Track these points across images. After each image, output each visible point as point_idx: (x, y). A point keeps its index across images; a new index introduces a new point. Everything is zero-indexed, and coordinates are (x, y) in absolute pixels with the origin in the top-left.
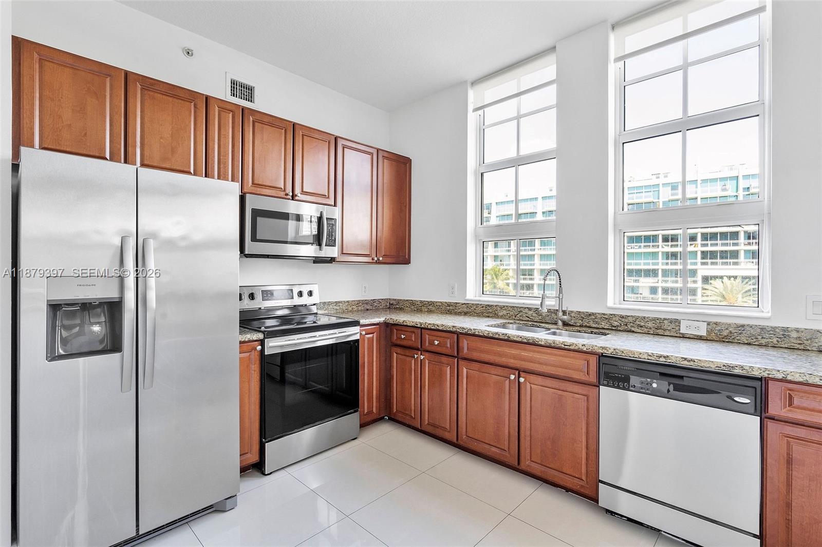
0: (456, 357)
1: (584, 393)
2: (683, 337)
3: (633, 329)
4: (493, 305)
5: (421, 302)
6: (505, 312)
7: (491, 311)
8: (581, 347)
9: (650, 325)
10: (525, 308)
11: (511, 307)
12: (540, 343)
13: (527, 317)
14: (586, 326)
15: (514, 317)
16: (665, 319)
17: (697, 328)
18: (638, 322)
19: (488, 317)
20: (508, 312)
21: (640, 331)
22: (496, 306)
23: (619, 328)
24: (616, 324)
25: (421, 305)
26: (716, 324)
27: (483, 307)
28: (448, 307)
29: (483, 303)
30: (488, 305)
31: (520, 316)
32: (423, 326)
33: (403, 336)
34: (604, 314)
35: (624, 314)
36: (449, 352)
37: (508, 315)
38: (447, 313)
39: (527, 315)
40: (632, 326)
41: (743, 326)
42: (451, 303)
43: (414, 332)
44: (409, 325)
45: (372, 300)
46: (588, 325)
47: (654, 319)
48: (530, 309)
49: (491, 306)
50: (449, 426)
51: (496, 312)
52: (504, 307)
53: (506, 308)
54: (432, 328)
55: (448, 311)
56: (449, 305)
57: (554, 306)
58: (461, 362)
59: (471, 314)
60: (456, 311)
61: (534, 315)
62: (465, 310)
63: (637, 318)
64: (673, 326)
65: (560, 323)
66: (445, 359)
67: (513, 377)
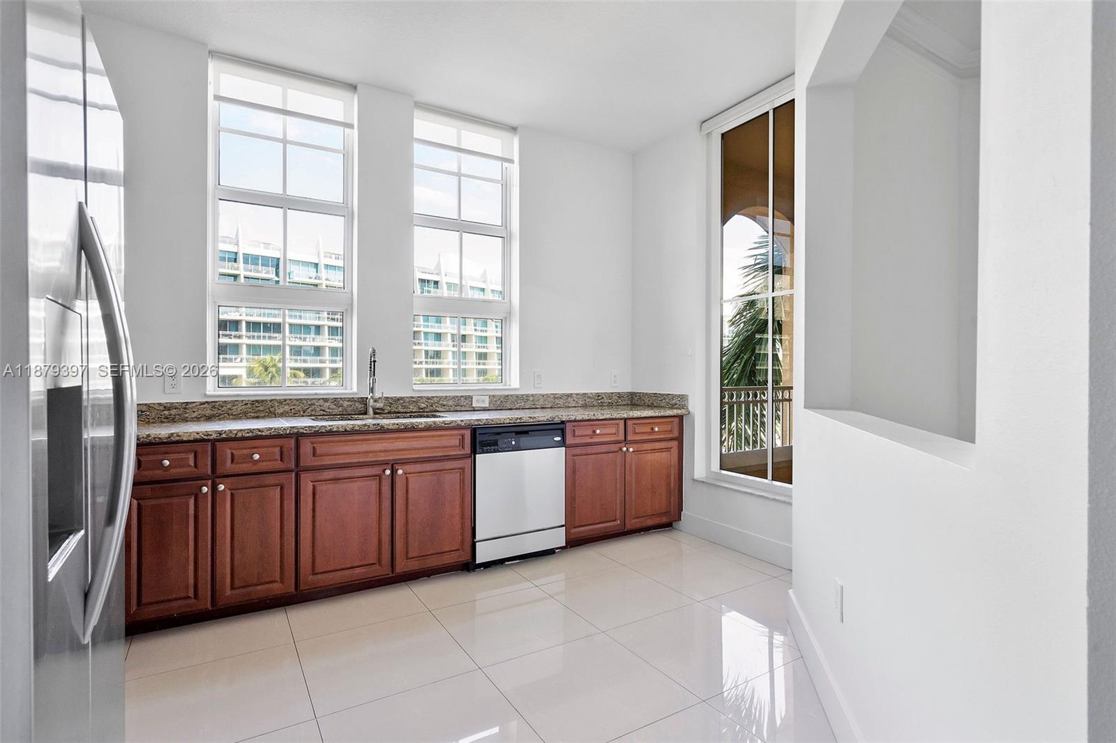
0: (292, 471)
1: (460, 466)
2: (474, 410)
3: (437, 409)
4: (266, 400)
6: (287, 408)
7: (262, 408)
9: (451, 403)
10: (319, 399)
11: (297, 400)
13: (321, 410)
14: (395, 412)
15: (302, 413)
16: (462, 396)
17: (483, 401)
18: (441, 402)
19: (257, 417)
20: (292, 407)
21: (442, 410)
22: (271, 401)
23: (426, 410)
24: (423, 405)
26: (493, 396)
27: (246, 404)
29: (246, 399)
30: (257, 401)
32: (224, 436)
33: (167, 463)
34: (412, 398)
35: (430, 395)
36: (278, 465)
37: (293, 410)
38: (162, 422)
39: (322, 408)
40: (436, 407)
41: (508, 396)
42: (172, 403)
43: (191, 451)
44: (185, 439)
46: (396, 410)
47: (454, 398)
48: (326, 400)
49: (262, 401)
50: (279, 577)
51: (271, 409)
52: (285, 400)
53: (287, 401)
54: (248, 435)
56: (168, 407)
57: (356, 393)
58: (303, 476)
59: (222, 416)
62: (208, 412)
63: (441, 398)
64: (467, 402)
65: (371, 411)
66: (270, 479)
67: (388, 472)
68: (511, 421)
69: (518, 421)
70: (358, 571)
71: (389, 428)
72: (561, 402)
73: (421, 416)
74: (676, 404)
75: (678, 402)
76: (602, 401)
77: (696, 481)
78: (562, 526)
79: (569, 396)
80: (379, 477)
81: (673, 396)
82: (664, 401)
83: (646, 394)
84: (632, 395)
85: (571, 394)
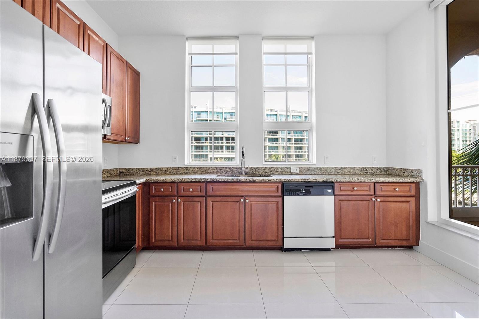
0: (204, 196)
1: (277, 201)
2: (292, 174)
3: (274, 173)
4: (204, 167)
5: (150, 169)
6: (212, 171)
7: (203, 170)
8: (276, 180)
9: (280, 170)
10: (224, 167)
11: (216, 167)
12: (256, 181)
14: (255, 174)
15: (217, 173)
16: (286, 167)
17: (296, 170)
18: (276, 170)
19: (202, 174)
20: (213, 170)
21: (276, 173)
22: (206, 167)
23: (269, 173)
24: (267, 171)
25: (150, 171)
26: (302, 168)
27: (198, 169)
28: (173, 171)
30: (201, 168)
31: (221, 172)
32: (180, 181)
33: (162, 189)
34: (262, 167)
35: (270, 166)
36: (199, 194)
37: (214, 172)
38: (171, 174)
39: (225, 171)
40: (273, 172)
41: (309, 168)
42: (174, 168)
43: (170, 186)
44: (168, 181)
45: (110, 169)
46: (255, 173)
47: (282, 168)
48: (226, 168)
49: (203, 168)
50: (200, 238)
51: (206, 171)
52: (211, 168)
53: (212, 168)
54: (188, 181)
55: (173, 173)
56: (173, 169)
57: (239, 165)
58: (208, 199)
59: (190, 173)
60: (179, 172)
61: (229, 170)
62: (185, 171)
63: (275, 168)
64: (288, 170)
65: (244, 173)
66: (196, 199)
67: (242, 200)
68: (302, 181)
69: (307, 181)
70: (230, 241)
71: (243, 181)
72: (340, 172)
73: (265, 176)
74: (414, 175)
75: (415, 174)
76: (366, 171)
77: (429, 223)
78: (334, 237)
79: (346, 168)
80: (239, 202)
81: (412, 171)
82: (406, 173)
83: (395, 168)
84: (387, 169)
85: (346, 167)
